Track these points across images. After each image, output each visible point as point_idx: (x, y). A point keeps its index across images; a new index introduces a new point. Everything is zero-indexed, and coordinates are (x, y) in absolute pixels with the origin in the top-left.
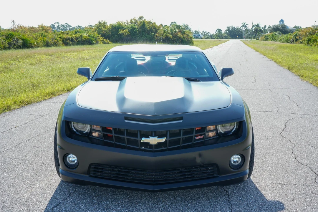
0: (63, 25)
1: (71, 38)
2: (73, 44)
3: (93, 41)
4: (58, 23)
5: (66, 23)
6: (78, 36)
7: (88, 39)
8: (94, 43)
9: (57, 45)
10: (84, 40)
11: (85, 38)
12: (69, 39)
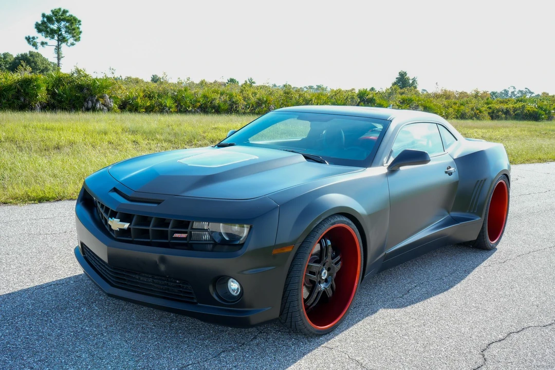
0: (521, 91)
1: (506, 109)
2: (506, 119)
3: (543, 115)
4: (514, 88)
5: (527, 89)
6: (518, 106)
7: (534, 111)
8: (543, 119)
9: (478, 118)
10: (526, 113)
11: (529, 111)
12: (502, 111)
